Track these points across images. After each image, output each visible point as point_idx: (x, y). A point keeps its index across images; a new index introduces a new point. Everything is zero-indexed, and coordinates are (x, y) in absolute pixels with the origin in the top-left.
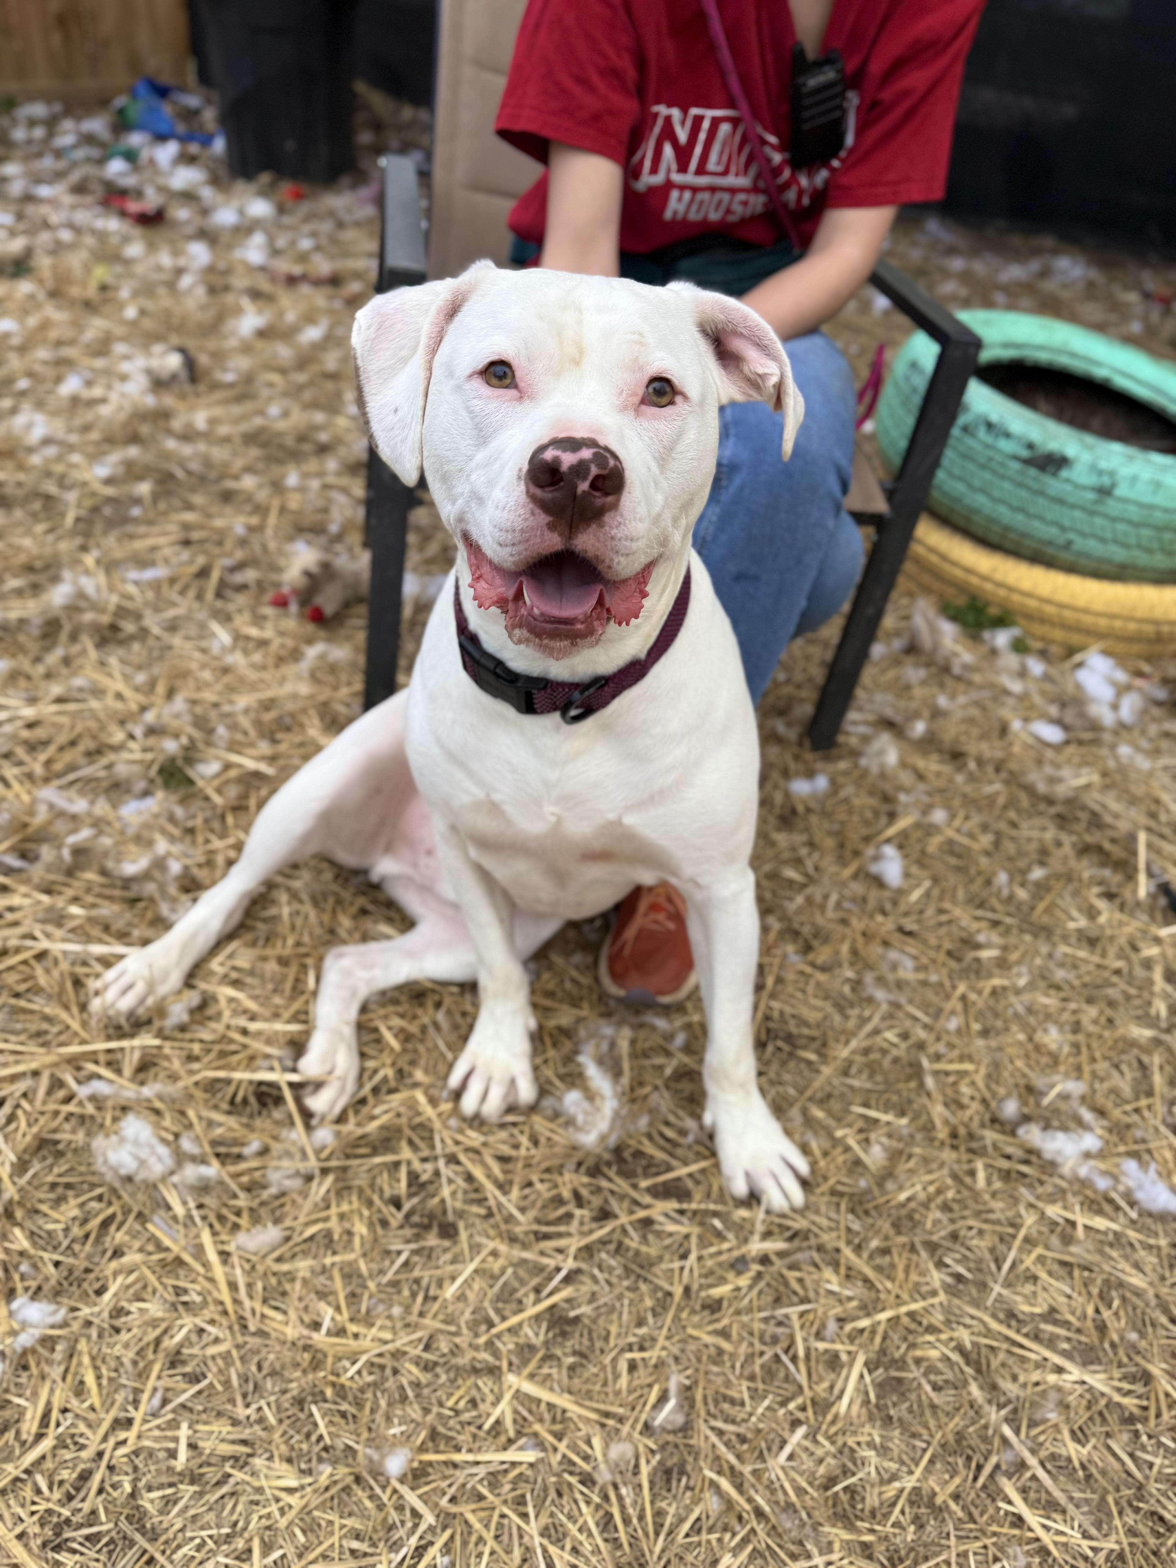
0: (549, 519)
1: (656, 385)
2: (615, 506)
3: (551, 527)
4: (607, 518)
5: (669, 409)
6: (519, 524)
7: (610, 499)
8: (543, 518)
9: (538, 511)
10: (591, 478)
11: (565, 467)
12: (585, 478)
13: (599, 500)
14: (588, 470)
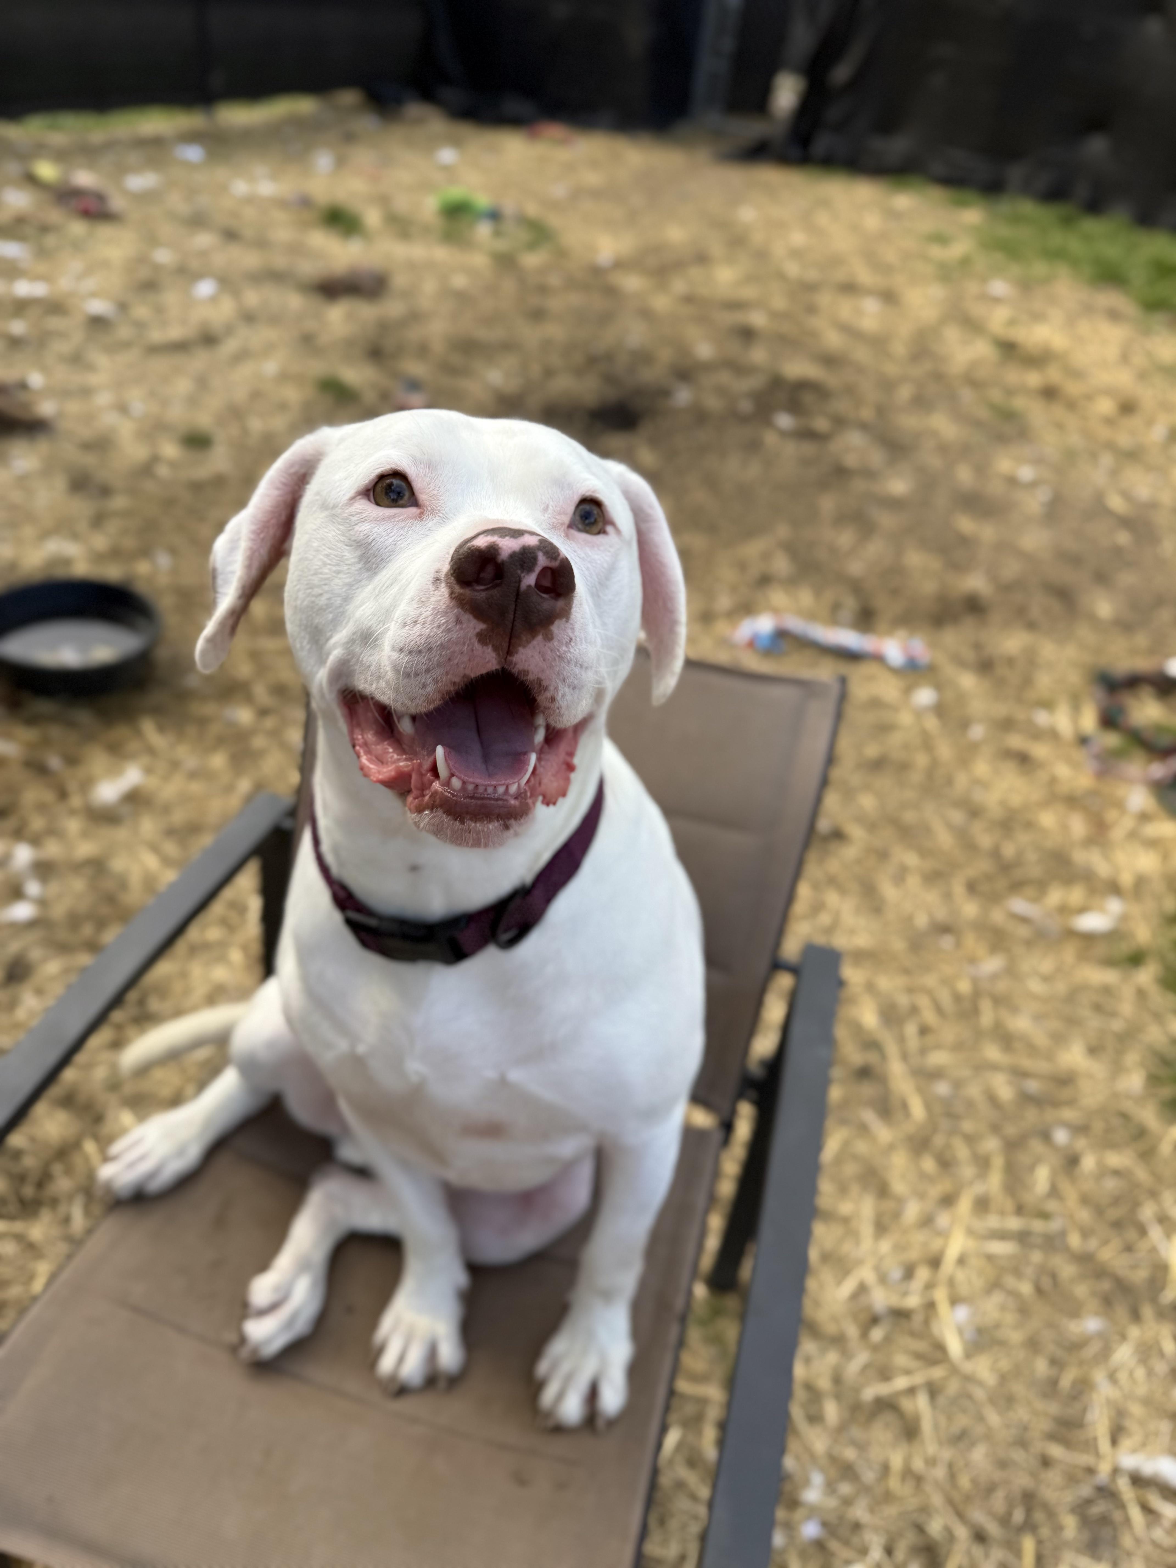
0: (481, 626)
1: (587, 507)
2: (565, 613)
3: (483, 638)
4: (557, 628)
5: (600, 538)
6: (440, 637)
7: (560, 603)
8: (475, 626)
9: (467, 617)
10: (538, 569)
11: (504, 555)
12: (530, 570)
13: (547, 603)
14: (535, 559)
